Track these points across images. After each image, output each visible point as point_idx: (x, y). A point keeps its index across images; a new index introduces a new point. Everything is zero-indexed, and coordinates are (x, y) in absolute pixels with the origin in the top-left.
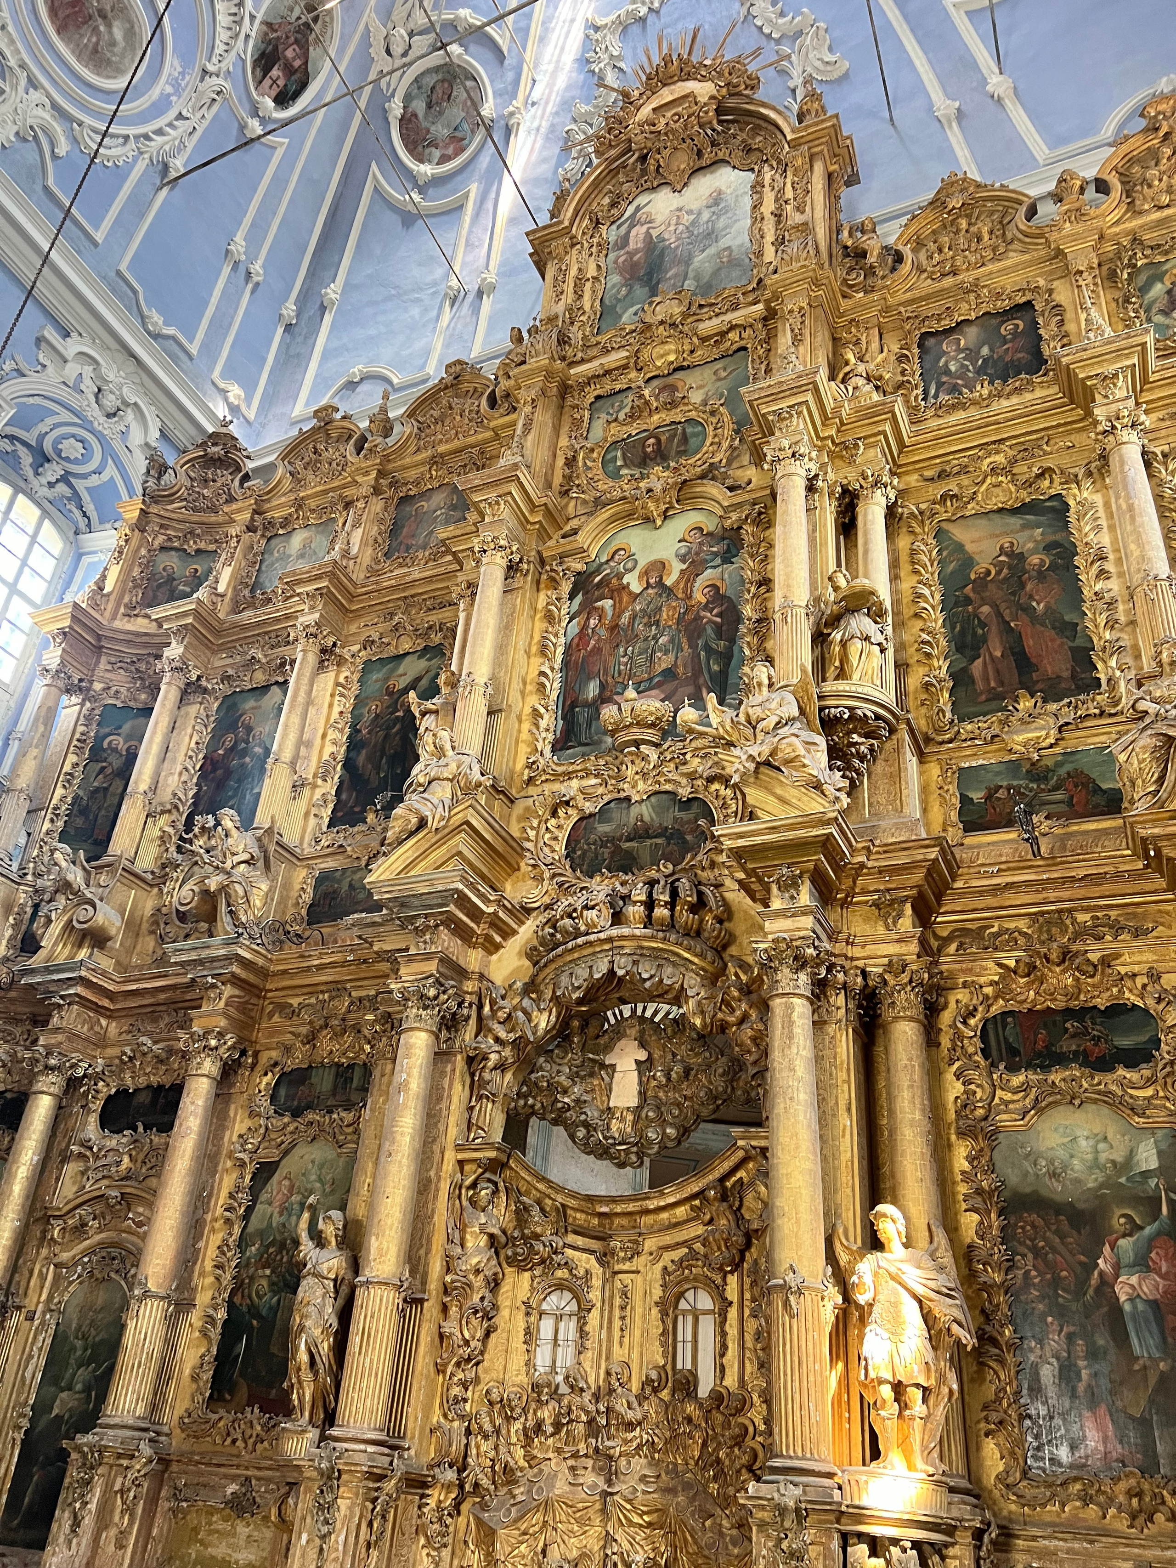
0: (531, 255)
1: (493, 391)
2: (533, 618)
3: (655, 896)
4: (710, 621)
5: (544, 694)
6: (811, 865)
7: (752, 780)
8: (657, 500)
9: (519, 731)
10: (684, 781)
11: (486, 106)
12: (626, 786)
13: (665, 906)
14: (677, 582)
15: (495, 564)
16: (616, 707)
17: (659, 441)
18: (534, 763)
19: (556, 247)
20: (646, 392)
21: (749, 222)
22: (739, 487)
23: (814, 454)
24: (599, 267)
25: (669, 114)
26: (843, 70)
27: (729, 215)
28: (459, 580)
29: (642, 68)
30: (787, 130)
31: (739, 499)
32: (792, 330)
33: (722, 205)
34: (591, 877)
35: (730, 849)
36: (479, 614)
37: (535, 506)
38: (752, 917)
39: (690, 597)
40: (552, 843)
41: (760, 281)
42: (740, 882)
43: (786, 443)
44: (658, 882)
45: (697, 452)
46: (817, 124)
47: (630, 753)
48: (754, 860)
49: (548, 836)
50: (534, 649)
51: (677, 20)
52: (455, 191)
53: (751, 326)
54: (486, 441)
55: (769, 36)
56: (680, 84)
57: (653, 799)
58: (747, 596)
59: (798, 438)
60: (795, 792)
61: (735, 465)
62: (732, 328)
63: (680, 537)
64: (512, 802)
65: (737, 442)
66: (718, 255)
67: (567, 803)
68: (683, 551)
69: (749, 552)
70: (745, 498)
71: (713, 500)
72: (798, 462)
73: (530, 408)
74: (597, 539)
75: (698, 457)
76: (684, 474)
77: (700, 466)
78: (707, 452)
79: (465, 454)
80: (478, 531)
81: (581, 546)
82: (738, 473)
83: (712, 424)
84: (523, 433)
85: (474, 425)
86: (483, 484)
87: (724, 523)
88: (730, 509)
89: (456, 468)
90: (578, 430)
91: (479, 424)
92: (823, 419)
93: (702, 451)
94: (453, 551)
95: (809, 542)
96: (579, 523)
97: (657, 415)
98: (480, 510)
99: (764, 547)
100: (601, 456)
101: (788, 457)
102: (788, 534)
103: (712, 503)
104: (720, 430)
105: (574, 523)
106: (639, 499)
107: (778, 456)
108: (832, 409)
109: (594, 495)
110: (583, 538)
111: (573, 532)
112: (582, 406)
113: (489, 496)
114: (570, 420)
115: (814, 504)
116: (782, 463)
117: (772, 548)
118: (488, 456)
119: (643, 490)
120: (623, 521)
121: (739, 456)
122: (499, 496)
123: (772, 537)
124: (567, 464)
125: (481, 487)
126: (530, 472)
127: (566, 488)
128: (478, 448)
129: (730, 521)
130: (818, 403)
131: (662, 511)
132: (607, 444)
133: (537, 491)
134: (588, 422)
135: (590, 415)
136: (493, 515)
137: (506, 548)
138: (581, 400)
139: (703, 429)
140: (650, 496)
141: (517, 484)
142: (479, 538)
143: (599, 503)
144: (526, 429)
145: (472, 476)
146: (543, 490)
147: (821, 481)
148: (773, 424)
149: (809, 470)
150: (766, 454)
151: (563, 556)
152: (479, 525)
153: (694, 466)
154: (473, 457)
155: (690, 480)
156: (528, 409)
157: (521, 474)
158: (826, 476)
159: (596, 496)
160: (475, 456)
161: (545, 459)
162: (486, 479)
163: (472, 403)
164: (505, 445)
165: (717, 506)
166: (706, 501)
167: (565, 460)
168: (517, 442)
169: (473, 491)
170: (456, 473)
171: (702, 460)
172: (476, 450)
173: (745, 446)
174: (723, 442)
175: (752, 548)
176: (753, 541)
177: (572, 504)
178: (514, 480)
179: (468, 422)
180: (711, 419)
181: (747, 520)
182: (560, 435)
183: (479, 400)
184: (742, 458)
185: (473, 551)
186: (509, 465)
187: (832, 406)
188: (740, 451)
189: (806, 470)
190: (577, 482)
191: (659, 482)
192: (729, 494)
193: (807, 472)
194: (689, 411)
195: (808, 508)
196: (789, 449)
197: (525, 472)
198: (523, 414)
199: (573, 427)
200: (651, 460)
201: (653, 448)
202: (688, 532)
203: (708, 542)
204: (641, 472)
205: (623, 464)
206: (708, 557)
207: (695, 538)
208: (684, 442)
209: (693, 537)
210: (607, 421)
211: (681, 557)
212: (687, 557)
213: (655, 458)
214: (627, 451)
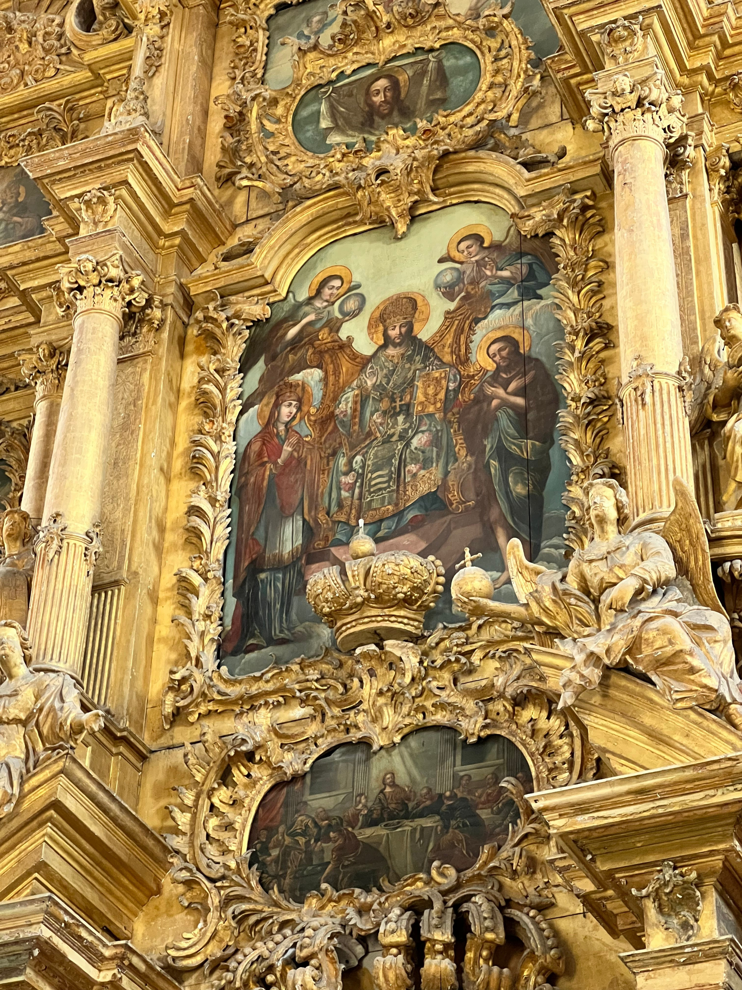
2: (173, 407)
3: (424, 933)
4: (504, 404)
5: (199, 549)
6: (717, 862)
7: (597, 699)
8: (397, 189)
9: (154, 621)
10: (470, 705)
12: (361, 718)
13: (444, 952)
14: (441, 334)
15: (101, 311)
16: (335, 570)
17: (395, 85)
18: (184, 680)
22: (544, 162)
23: (676, 101)
28: (34, 341)
31: (547, 184)
34: (301, 901)
35: (563, 836)
36: (73, 406)
37: (172, 205)
38: (612, 966)
39: (465, 361)
40: (224, 836)
42: (585, 899)
43: (625, 83)
44: (429, 904)
45: (465, 100)
47: (366, 656)
48: (609, 855)
49: (213, 822)
50: (178, 464)
54: (78, 89)
57: (413, 742)
58: (569, 357)
59: (646, 72)
60: (679, 721)
61: (535, 122)
63: (443, 252)
64: (143, 758)
65: (536, 82)
67: (250, 756)
68: (448, 278)
69: (569, 278)
70: (555, 181)
71: (497, 185)
72: (648, 116)
73: (157, 28)
74: (288, 260)
75: (467, 109)
76: (443, 141)
77: (472, 126)
78: (483, 101)
79: (38, 112)
80: (67, 252)
81: (259, 273)
82: (542, 137)
83: (490, 51)
84: (145, 72)
85: (54, 60)
86: (76, 168)
87: (520, 226)
88: (530, 201)
89: (22, 137)
90: (247, 67)
91: (64, 58)
92: (691, 38)
93: (474, 99)
94: (21, 289)
95: (676, 258)
96: (255, 233)
97: (390, 37)
98: (70, 214)
99: (596, 267)
100: (292, 112)
101: (629, 107)
102: (638, 245)
103: (498, 191)
104: (505, 61)
105: (246, 234)
106: (364, 188)
107: (611, 106)
108: (705, 20)
109: (281, 182)
110: (264, 259)
111: (245, 248)
112: (252, 24)
113: (87, 188)
114: (231, 48)
115: (681, 189)
116: (620, 118)
117: (610, 269)
118: (81, 116)
119: (370, 172)
120: (335, 226)
121: (541, 106)
122: (105, 189)
123: (609, 248)
124: (229, 128)
125: (72, 173)
126: (161, 144)
127: (228, 170)
128: (63, 101)
129: (531, 222)
130: (679, 10)
131: (406, 207)
132: (300, 90)
133: (176, 177)
134: (265, 52)
135: (268, 38)
136: (96, 223)
137: (120, 282)
138: (250, 12)
139: (474, 60)
140: (383, 182)
141: (137, 165)
142: (69, 265)
143: (289, 196)
144: (151, 66)
145: (54, 152)
146: (186, 175)
147: (692, 148)
148: (600, 48)
149: (668, 129)
150: (590, 101)
151: (228, 292)
152: (70, 242)
153: (462, 127)
154: (54, 118)
155: (455, 152)
156: (153, 30)
157: (145, 147)
158: (701, 138)
159: (285, 184)
160: (57, 116)
161: (187, 119)
162: (81, 157)
163: (49, 19)
164: (114, 96)
165: (506, 195)
166: (486, 187)
167: (225, 121)
168: (135, 90)
169: (55, 180)
170: (23, 146)
171: (475, 115)
172: (60, 105)
173: (552, 90)
174: (512, 82)
175: (573, 270)
176: (575, 257)
177: (241, 198)
178: (131, 160)
179: (43, 55)
180: (489, 43)
181: (562, 220)
182: (214, 75)
183: (63, 14)
184: (548, 110)
185: (59, 288)
186: (121, 132)
187: (706, 14)
188: (543, 98)
189: (664, 130)
190: (248, 160)
191: (398, 156)
192: (527, 175)
193: (665, 132)
194: (448, 28)
195: (670, 196)
196: (631, 92)
197: (152, 143)
198: (145, 39)
199: (237, 61)
200: (383, 117)
201: (385, 96)
202: (456, 244)
203: (493, 260)
204: (365, 140)
205: (331, 125)
206: (494, 288)
207: (470, 253)
208: (441, 85)
209: (466, 253)
210: (300, 49)
211: (446, 288)
212: (457, 288)
213: (390, 114)
214: (338, 102)
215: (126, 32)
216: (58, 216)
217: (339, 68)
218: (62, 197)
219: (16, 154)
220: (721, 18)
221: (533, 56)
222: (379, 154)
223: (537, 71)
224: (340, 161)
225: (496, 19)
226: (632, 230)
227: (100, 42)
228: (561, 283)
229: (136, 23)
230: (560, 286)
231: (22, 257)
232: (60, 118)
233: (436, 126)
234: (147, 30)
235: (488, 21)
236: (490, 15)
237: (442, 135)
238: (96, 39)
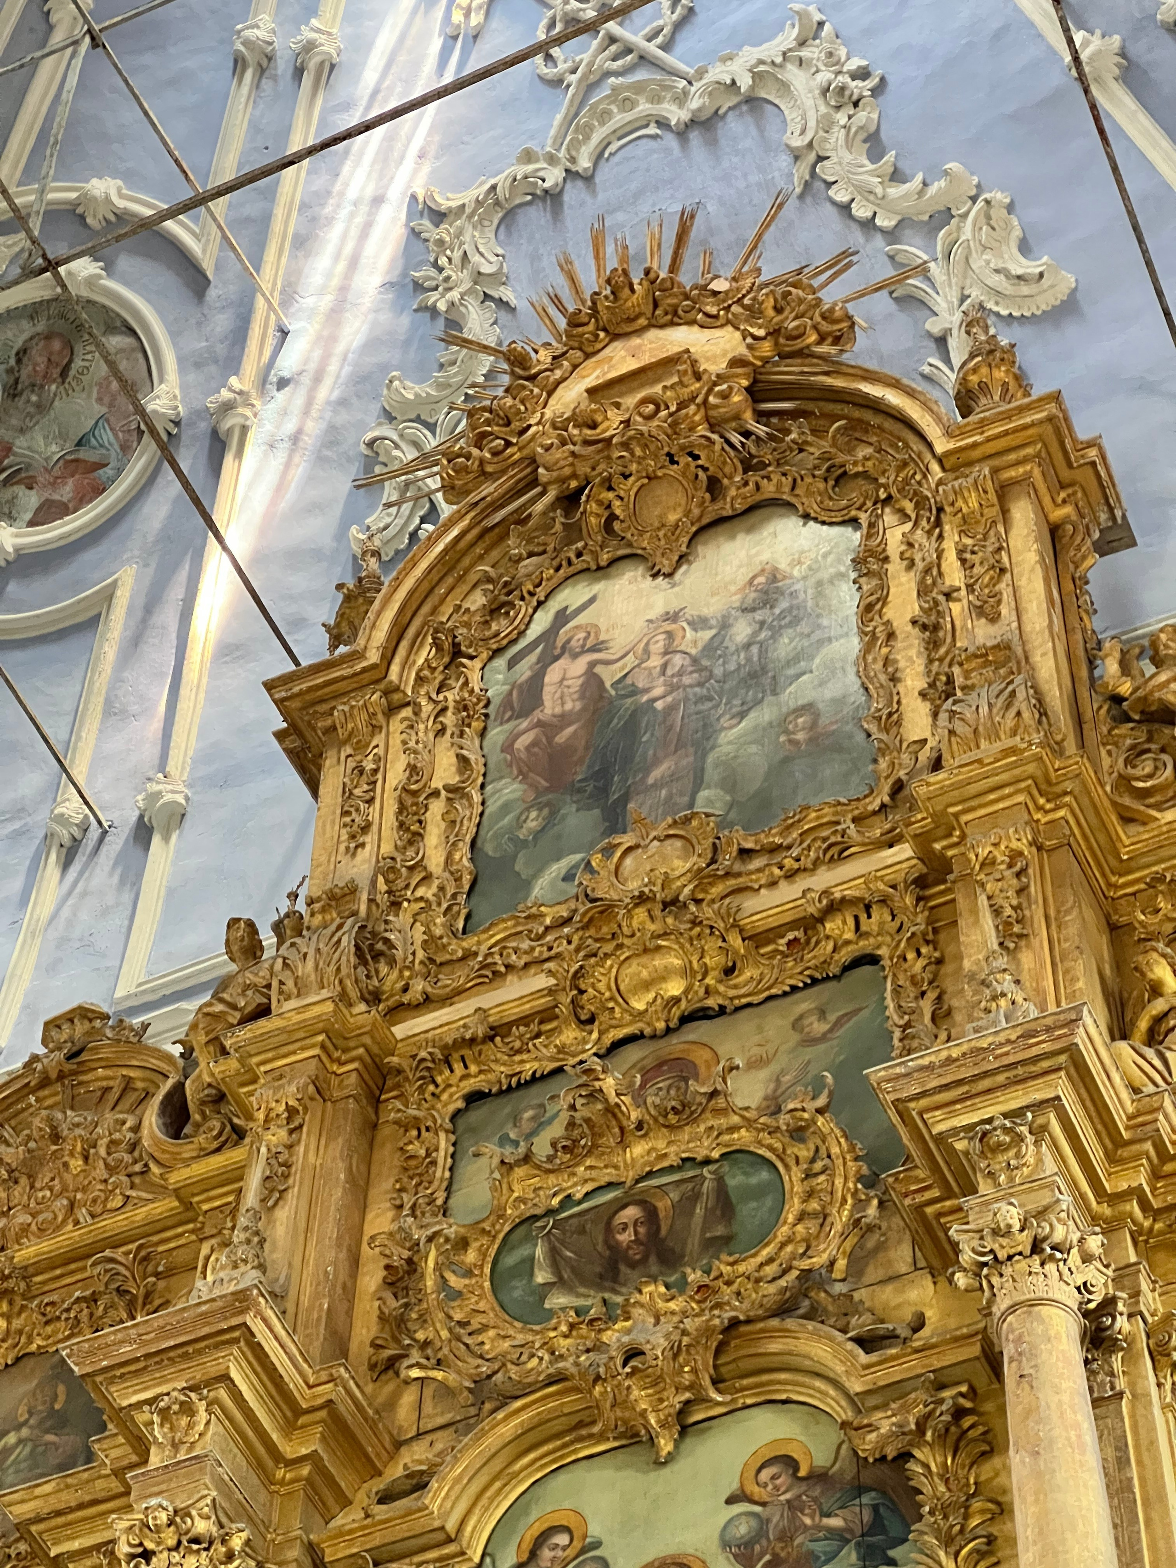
0: (280, 736)
1: (180, 1087)
8: (657, 1382)
11: (161, 389)
17: (651, 1215)
19: (347, 717)
20: (609, 1084)
21: (854, 644)
22: (891, 1337)
23: (1094, 1243)
24: (463, 761)
25: (630, 401)
26: (1062, 293)
27: (804, 627)
29: (557, 301)
30: (933, 432)
31: (894, 1374)
32: (997, 912)
33: (784, 604)
37: (299, 1412)
41: (898, 787)
43: (1012, 1215)
45: (761, 1240)
46: (1007, 416)
51: (638, 195)
52: (78, 585)
53: (883, 901)
54: (158, 1226)
55: (868, 225)
56: (653, 333)
59: (1044, 1198)
61: (872, 1274)
62: (834, 907)
63: (733, 1487)
65: (872, 1210)
66: (782, 724)
68: (743, 1529)
69: (939, 1530)
70: (909, 1368)
71: (818, 1375)
72: (1050, 1267)
73: (283, 1133)
74: (484, 1501)
75: (765, 1253)
76: (728, 1303)
77: (774, 1279)
78: (789, 1241)
79: (94, 1265)
80: (127, 1493)
81: (437, 1524)
82: (884, 1297)
83: (797, 1163)
84: (262, 1201)
85: (121, 1182)
86: (147, 1356)
87: (856, 1441)
88: (872, 1401)
89: (65, 1306)
90: (420, 1188)
91: (137, 1180)
92: (1110, 1146)
93: (775, 1236)
94: (52, 1555)
95: (1111, 1496)
96: (430, 1456)
97: (643, 1142)
98: (136, 1432)
99: (983, 1511)
100: (490, 1259)
101: (1020, 1254)
102: (1047, 1477)
103: (818, 1383)
104: (822, 1178)
105: (416, 1457)
106: (605, 1380)
107: (992, 1251)
108: (1129, 1118)
109: (473, 1371)
110: (444, 1499)
111: (414, 1481)
112: (429, 1123)
113: (164, 1389)
114: (397, 1160)
115: (1111, 1383)
116: (1007, 1270)
117: (1006, 1516)
118: (161, 1269)
119: (614, 1354)
120: (559, 1443)
121: (880, 1247)
122: (191, 1389)
123: (1001, 1480)
124: (391, 1284)
125: (141, 1365)
126: (284, 1312)
127: (388, 1353)
128: (133, 1246)
129: (872, 1436)
130: (1089, 1103)
131: (672, 1410)
132: (503, 1225)
133: (305, 1366)
134: (448, 1165)
135: (454, 1145)
136: (175, 1446)
137: (211, 1543)
138: (426, 1105)
139: (774, 1176)
140: (635, 1370)
141: (245, 1349)
142: (129, 1517)
143: (486, 1394)
144: (272, 1191)
145: (114, 1333)
146: (322, 1363)
147: (1125, 1317)
148: (969, 1161)
149: (1084, 1288)
150: (958, 1244)
151: (385, 1556)
152: (132, 1477)
153: (758, 1281)
154: (118, 1274)
155: (748, 1321)
156: (277, 1136)
157: (258, 1320)
158: (1138, 1302)
159: (479, 1375)
160: (122, 1270)
161: (326, 1273)
162: (157, 1339)
163: (117, 1121)
164: (212, 1236)
165: (832, 1392)
166: (799, 1378)
167: (385, 1273)
168: (246, 1229)
169: (115, 1376)
170: (67, 1319)
171: (778, 1262)
172: (127, 1254)
173: (897, 1221)
174: (834, 1211)
175: (946, 1517)
176: (948, 1494)
177: (409, 1398)
178: (236, 1341)
179: (106, 1176)
180: (796, 1150)
181: (924, 1434)
182: (369, 1202)
183: (137, 1112)
184: (892, 1254)
185: (113, 1553)
186: (221, 1297)
187: (1130, 1109)
188: (884, 1235)
189: (1078, 1289)
190: (420, 1336)
191: (658, 1328)
192: (864, 1358)
193: (1080, 1292)
194: (732, 1129)
195: (1096, 1395)
196: (1022, 1230)
197: (270, 1314)
198: (263, 1150)
199: (405, 1180)
200: (633, 1265)
201: (636, 1233)
202: (753, 1473)
203: (815, 1500)
204: (605, 1301)
205: (553, 1279)
206: (819, 1547)
207: (777, 1488)
208: (723, 1215)
209: (770, 1487)
210: (502, 1162)
211: (739, 1547)
212: (757, 1548)
213: (644, 1260)
214: (563, 1243)
215: (235, 1137)
216: (116, 1435)
217: (562, 1190)
218: (125, 1403)
219: (55, 1332)
220: (1155, 1115)
221: (865, 1170)
222: (628, 1324)
223: (872, 1193)
224: (566, 1336)
225: (806, 1115)
226: (1038, 1453)
227: (194, 1154)
228: (926, 1538)
229: (251, 1125)
230: (925, 1543)
231: (54, 1503)
232: (127, 1273)
233: (716, 1278)
234: (268, 1137)
235: (793, 1118)
236: (795, 1110)
237: (727, 1292)
238: (187, 1150)
